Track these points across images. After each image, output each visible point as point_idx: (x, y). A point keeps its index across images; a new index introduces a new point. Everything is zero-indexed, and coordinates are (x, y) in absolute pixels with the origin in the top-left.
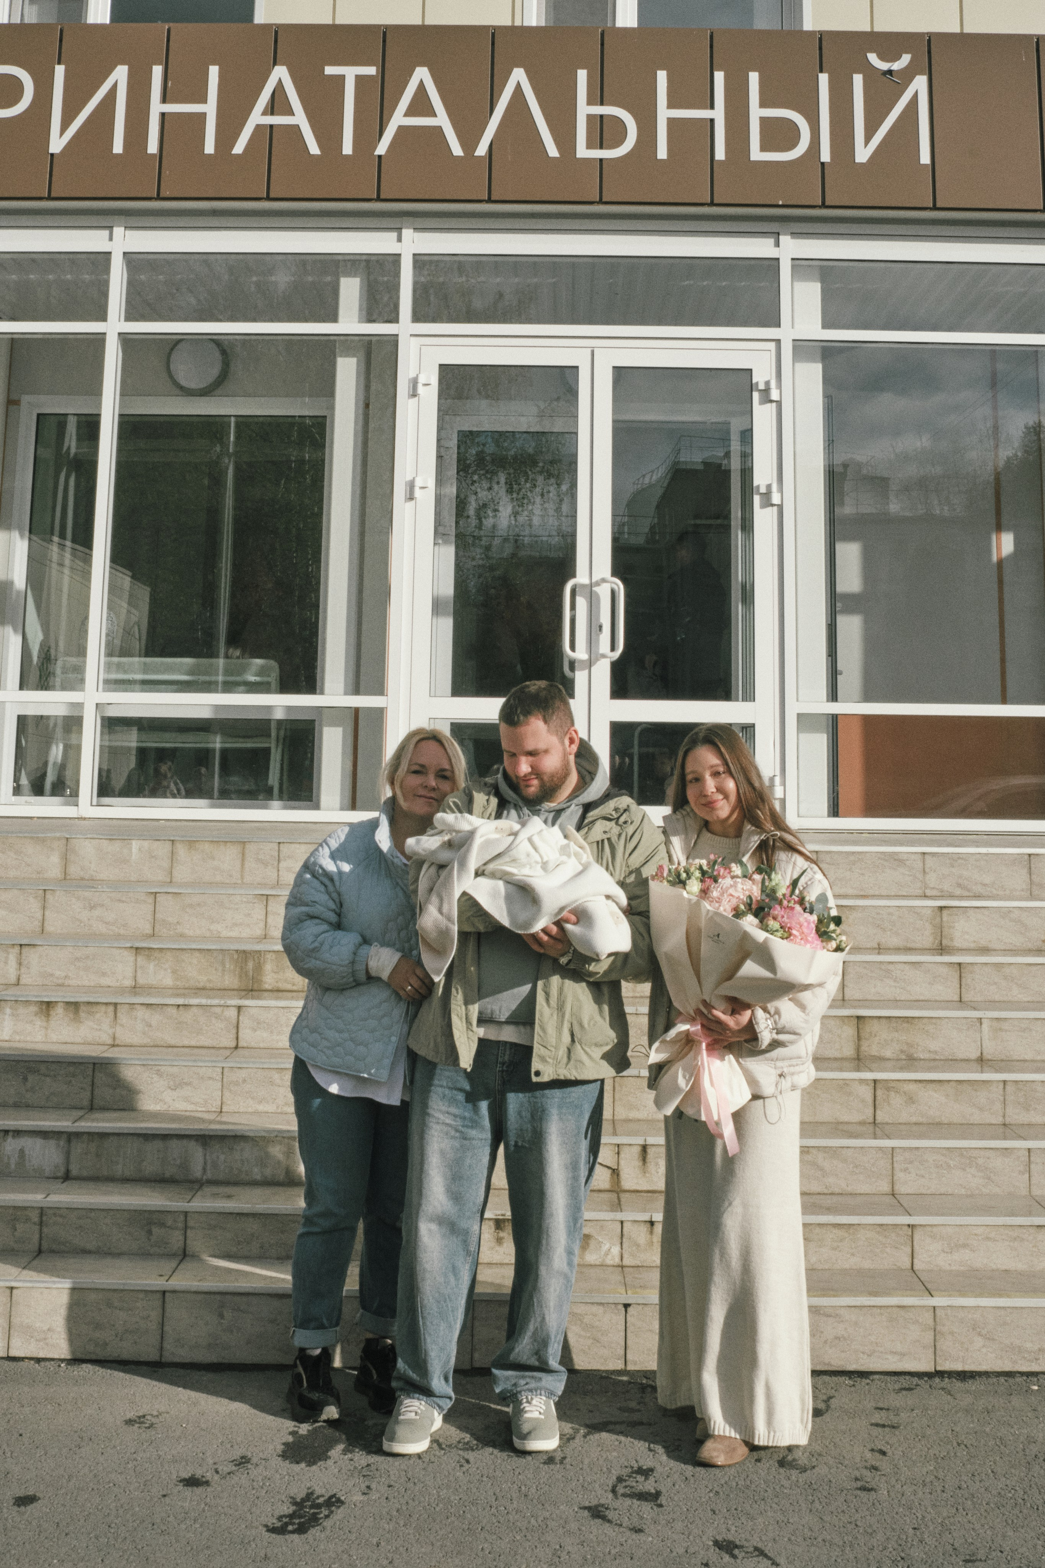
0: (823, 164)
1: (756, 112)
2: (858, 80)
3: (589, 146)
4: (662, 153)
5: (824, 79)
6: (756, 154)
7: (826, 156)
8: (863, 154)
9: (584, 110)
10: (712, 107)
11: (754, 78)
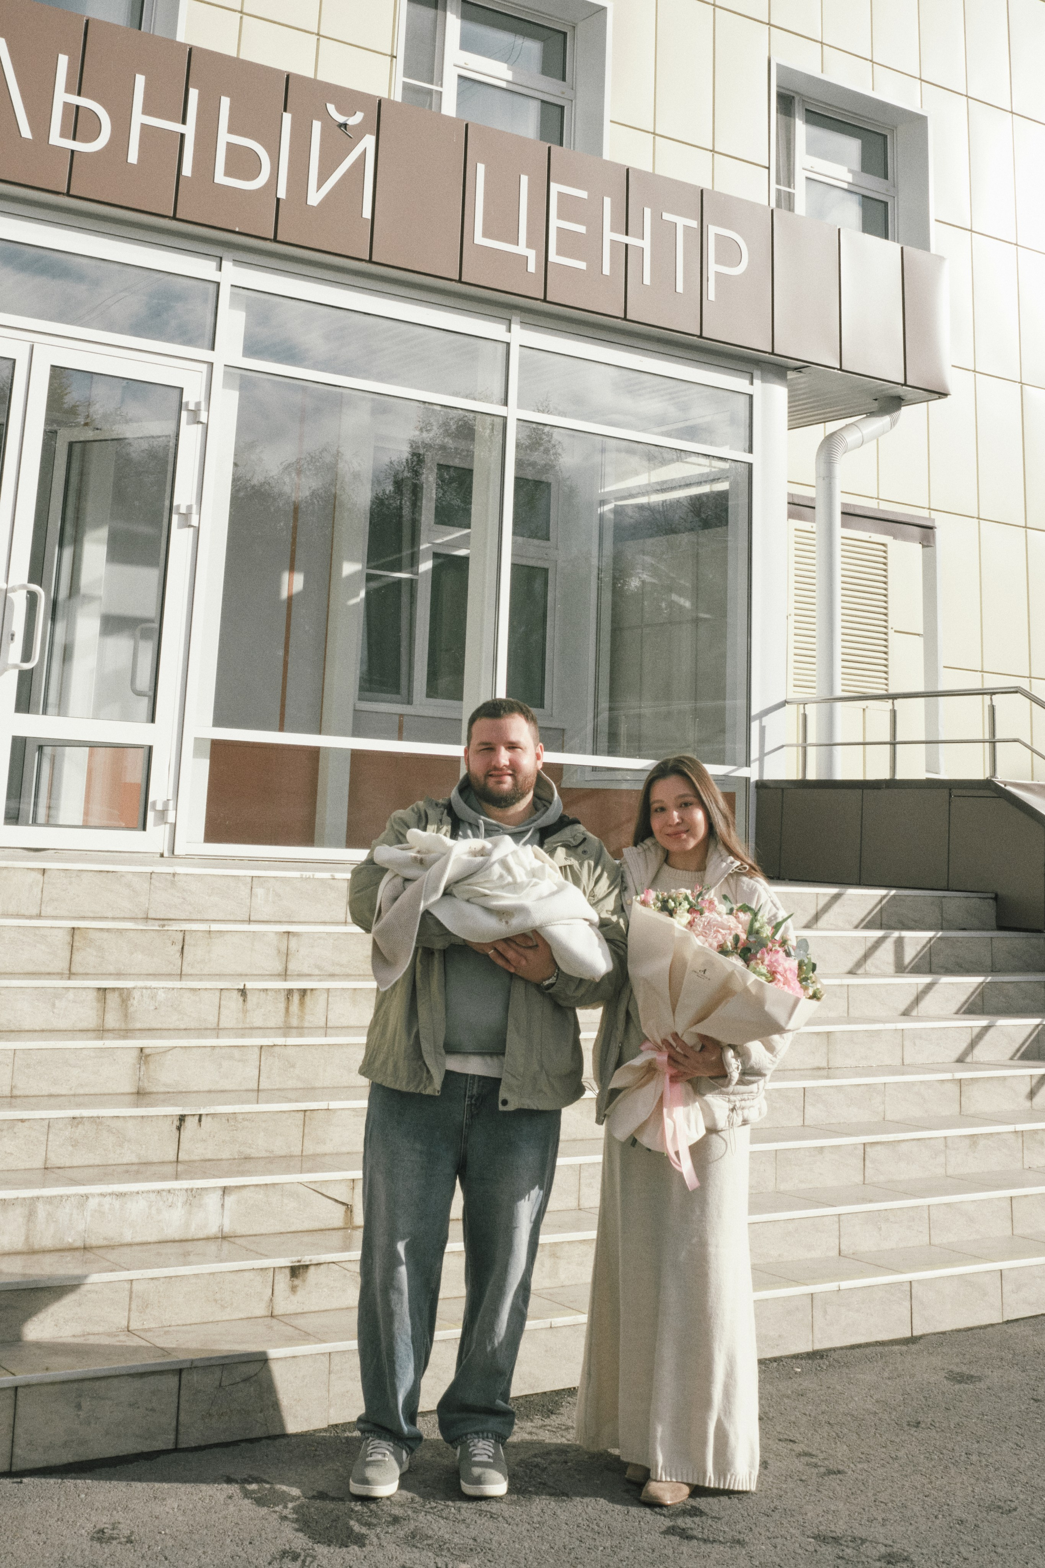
0: (278, 200)
1: (224, 137)
2: (317, 126)
3: (63, 135)
4: (133, 157)
5: (287, 117)
6: (220, 178)
7: (282, 194)
8: (315, 198)
9: (62, 97)
10: (184, 122)
11: (225, 102)
